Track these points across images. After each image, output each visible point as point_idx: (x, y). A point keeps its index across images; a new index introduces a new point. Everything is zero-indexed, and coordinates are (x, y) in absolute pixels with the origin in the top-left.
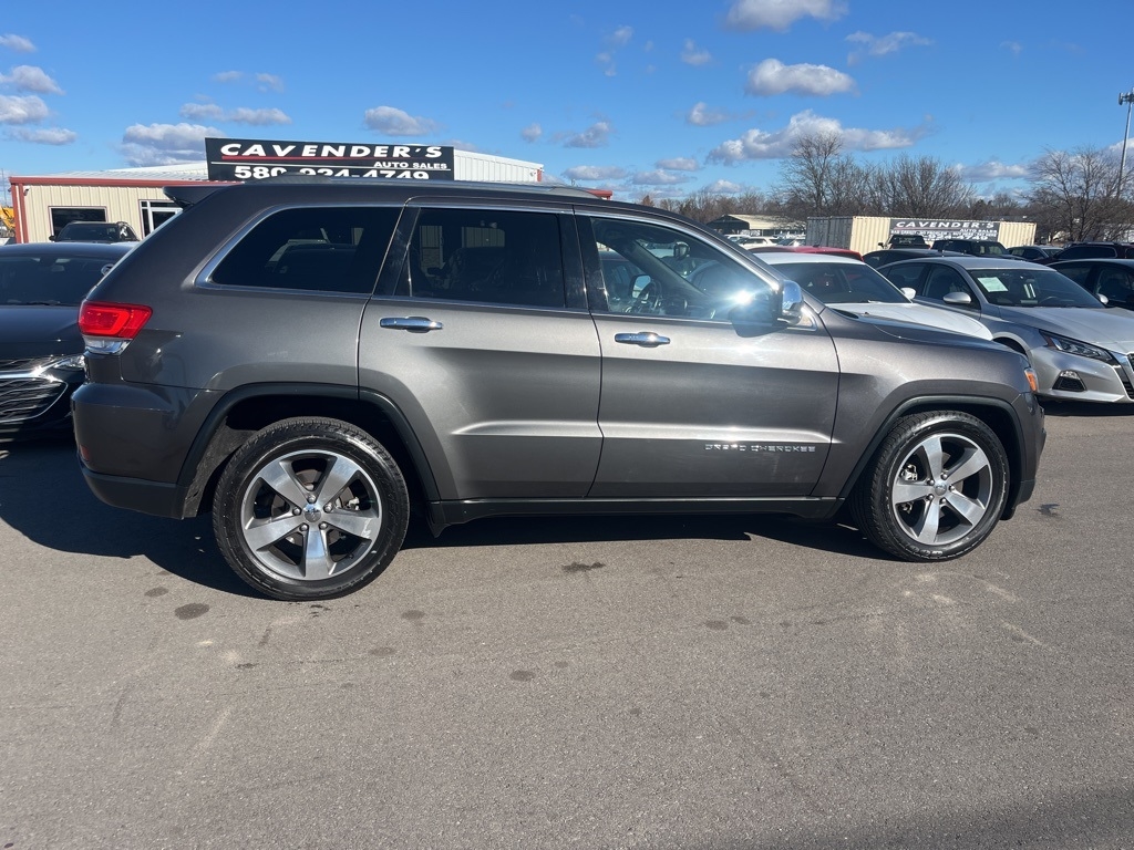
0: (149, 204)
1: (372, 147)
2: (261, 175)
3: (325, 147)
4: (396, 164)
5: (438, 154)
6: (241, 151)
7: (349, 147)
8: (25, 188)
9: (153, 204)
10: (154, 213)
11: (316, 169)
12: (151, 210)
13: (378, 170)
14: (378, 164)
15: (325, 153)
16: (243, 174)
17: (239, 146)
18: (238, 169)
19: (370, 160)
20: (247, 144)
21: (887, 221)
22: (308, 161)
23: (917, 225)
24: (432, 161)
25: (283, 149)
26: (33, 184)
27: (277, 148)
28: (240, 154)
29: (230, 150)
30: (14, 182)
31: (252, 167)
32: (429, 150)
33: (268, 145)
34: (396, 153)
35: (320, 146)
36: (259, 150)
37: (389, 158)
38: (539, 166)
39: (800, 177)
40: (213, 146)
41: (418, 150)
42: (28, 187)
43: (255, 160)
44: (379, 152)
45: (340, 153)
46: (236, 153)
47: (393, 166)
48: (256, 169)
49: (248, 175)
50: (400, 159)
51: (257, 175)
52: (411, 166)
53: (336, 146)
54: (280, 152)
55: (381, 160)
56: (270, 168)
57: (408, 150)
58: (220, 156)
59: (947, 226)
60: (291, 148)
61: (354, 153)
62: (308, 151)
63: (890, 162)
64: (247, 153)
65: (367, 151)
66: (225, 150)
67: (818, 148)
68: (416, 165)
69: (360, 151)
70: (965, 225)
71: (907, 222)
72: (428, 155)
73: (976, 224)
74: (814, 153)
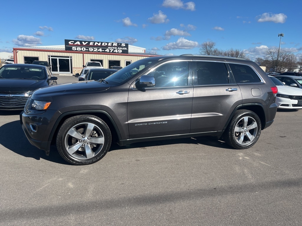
0: (50, 56)
1: (108, 43)
2: (79, 49)
3: (96, 43)
4: (114, 48)
5: (124, 45)
6: (74, 43)
7: (102, 43)
8: (17, 51)
9: (51, 56)
10: (51, 59)
11: (93, 48)
12: (51, 58)
13: (109, 49)
14: (109, 47)
15: (96, 44)
16: (74, 49)
17: (73, 42)
18: (73, 48)
19: (107, 46)
20: (75, 41)
22: (91, 46)
24: (123, 47)
25: (85, 43)
26: (19, 50)
27: (83, 43)
28: (74, 44)
29: (71, 43)
30: (14, 49)
31: (77, 47)
32: (122, 44)
33: (81, 42)
34: (114, 45)
35: (94, 42)
36: (79, 43)
37: (112, 46)
38: (145, 49)
39: (204, 53)
40: (67, 42)
41: (119, 44)
42: (18, 51)
43: (77, 45)
44: (109, 44)
45: (99, 44)
46: (73, 44)
47: (113, 48)
48: (78, 48)
49: (76, 49)
50: (115, 46)
51: (78, 49)
52: (117, 48)
53: (98, 43)
54: (84, 44)
55: (110, 46)
56: (81, 48)
57: (117, 44)
58: (69, 44)
60: (87, 43)
61: (103, 44)
62: (91, 44)
63: (228, 50)
64: (75, 44)
65: (106, 44)
66: (70, 43)
67: (209, 46)
68: (119, 48)
69: (105, 44)
72: (122, 46)
74: (208, 47)
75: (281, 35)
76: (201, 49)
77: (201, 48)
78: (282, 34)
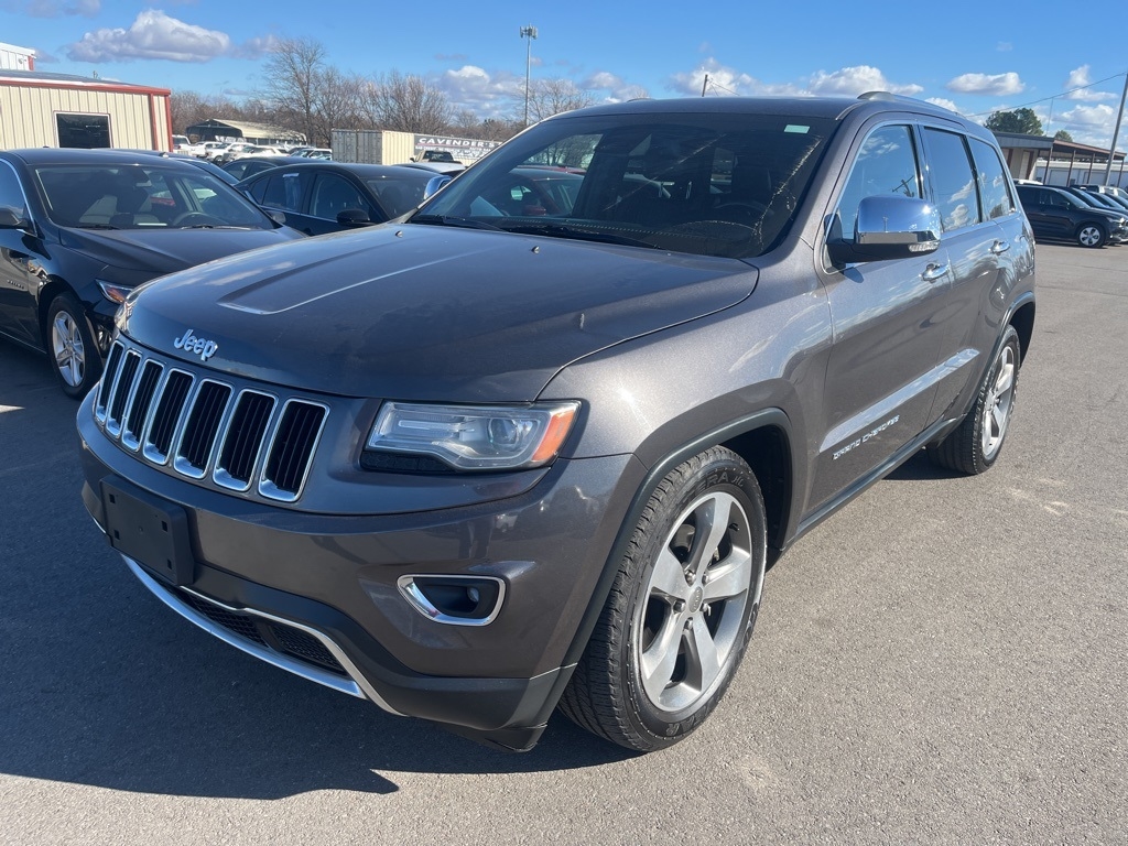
21: (411, 136)
23: (436, 142)
38: (31, 52)
59: (459, 143)
67: (302, 55)
70: (473, 144)
71: (428, 139)
73: (481, 144)
74: (297, 59)
75: (529, 32)
76: (269, 66)
77: (269, 62)
78: (530, 30)
